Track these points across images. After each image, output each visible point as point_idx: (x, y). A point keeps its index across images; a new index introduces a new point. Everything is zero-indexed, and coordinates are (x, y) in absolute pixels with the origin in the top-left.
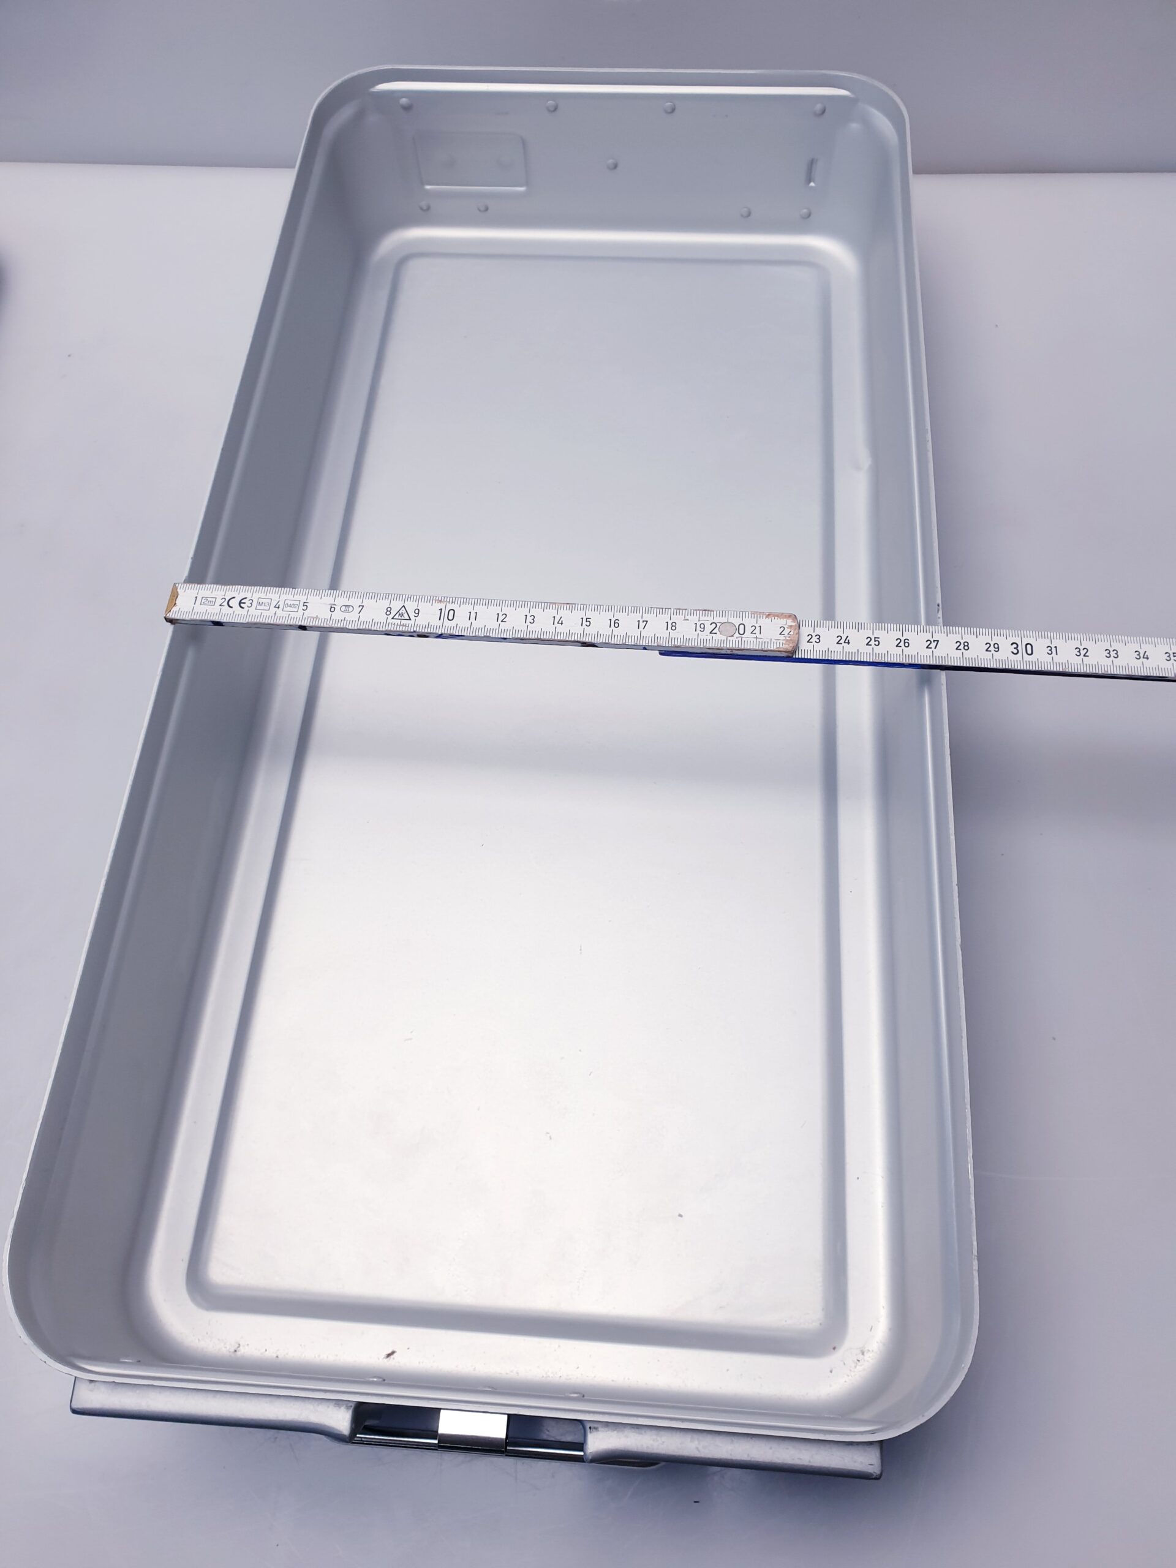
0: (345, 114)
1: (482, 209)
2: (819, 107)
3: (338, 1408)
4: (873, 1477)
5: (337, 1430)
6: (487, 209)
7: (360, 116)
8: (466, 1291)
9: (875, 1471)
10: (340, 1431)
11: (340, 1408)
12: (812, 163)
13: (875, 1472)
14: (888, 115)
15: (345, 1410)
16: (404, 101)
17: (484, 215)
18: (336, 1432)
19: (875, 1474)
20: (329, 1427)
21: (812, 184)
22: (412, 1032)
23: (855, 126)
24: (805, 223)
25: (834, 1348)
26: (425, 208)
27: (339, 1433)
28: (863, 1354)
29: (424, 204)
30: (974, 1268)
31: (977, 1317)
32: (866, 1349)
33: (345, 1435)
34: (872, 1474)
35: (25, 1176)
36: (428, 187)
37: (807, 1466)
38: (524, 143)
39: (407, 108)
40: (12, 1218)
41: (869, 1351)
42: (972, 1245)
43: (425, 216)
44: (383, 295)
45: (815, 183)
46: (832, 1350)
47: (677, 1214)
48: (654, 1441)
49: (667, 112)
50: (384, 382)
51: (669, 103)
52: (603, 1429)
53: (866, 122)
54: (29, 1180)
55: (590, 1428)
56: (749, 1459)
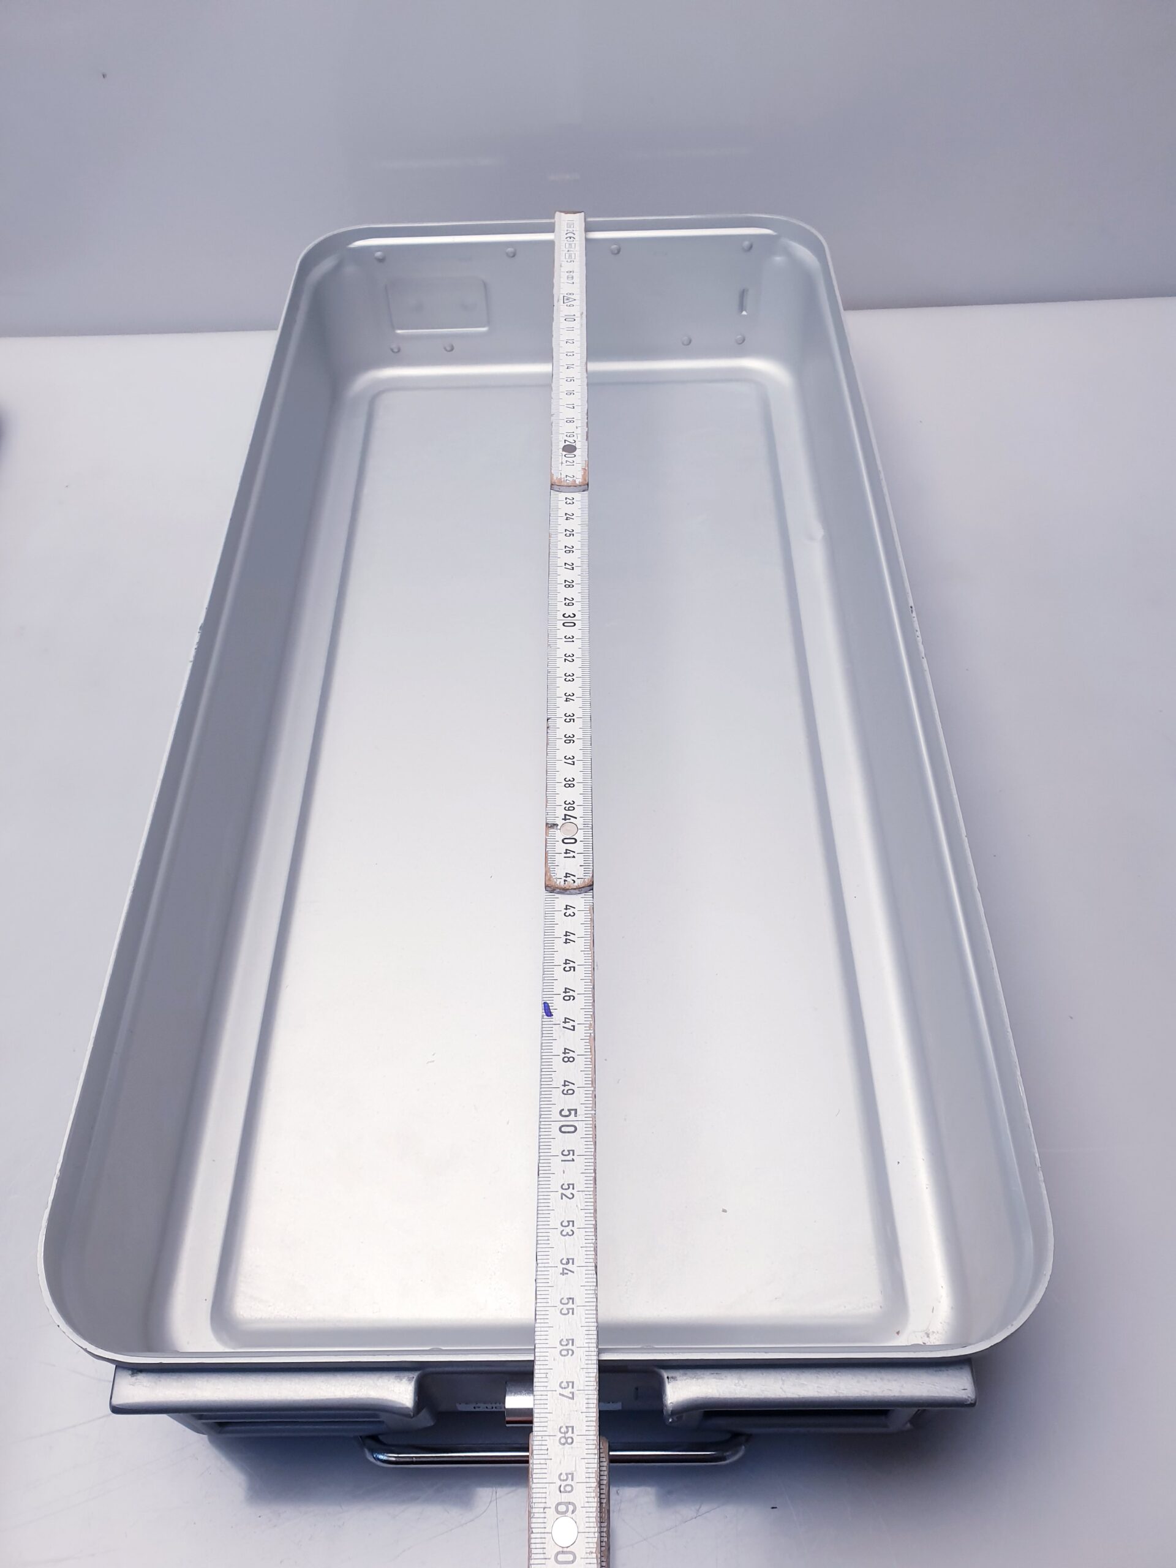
0: (326, 265)
1: (448, 349)
2: (746, 243)
3: (398, 1380)
4: (969, 1403)
5: (400, 1403)
6: (452, 349)
7: (338, 268)
8: (510, 1304)
9: (970, 1395)
10: (402, 1404)
11: (401, 1380)
12: (743, 294)
13: (969, 1397)
14: (809, 247)
15: (406, 1382)
16: (378, 254)
17: (449, 353)
18: (398, 1406)
19: (970, 1399)
20: (391, 1401)
21: (744, 313)
22: (434, 1055)
23: (778, 259)
24: (741, 347)
25: (898, 1333)
26: (396, 350)
27: (401, 1406)
28: (928, 1337)
29: (394, 346)
30: (1040, 1179)
31: (1050, 1226)
32: (931, 1331)
33: (408, 1408)
34: (966, 1400)
35: (59, 1167)
36: (399, 332)
37: (898, 1397)
38: (485, 285)
39: (381, 260)
40: (46, 1208)
41: (933, 1332)
42: (1035, 1157)
43: (397, 357)
44: (360, 422)
45: (747, 312)
46: (896, 1335)
47: (722, 1210)
48: (735, 1385)
49: (613, 253)
50: (366, 491)
51: (615, 246)
52: (681, 1378)
53: (788, 253)
54: (63, 1170)
55: (668, 1378)
56: (837, 1395)
